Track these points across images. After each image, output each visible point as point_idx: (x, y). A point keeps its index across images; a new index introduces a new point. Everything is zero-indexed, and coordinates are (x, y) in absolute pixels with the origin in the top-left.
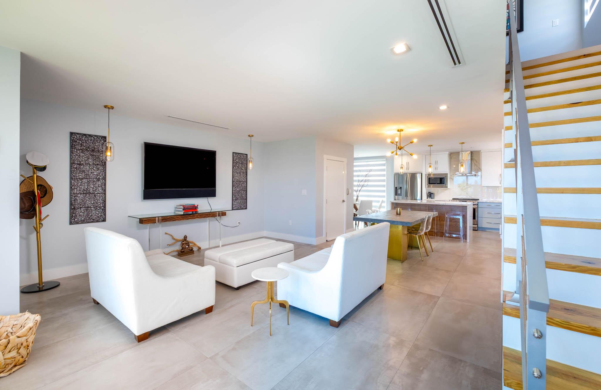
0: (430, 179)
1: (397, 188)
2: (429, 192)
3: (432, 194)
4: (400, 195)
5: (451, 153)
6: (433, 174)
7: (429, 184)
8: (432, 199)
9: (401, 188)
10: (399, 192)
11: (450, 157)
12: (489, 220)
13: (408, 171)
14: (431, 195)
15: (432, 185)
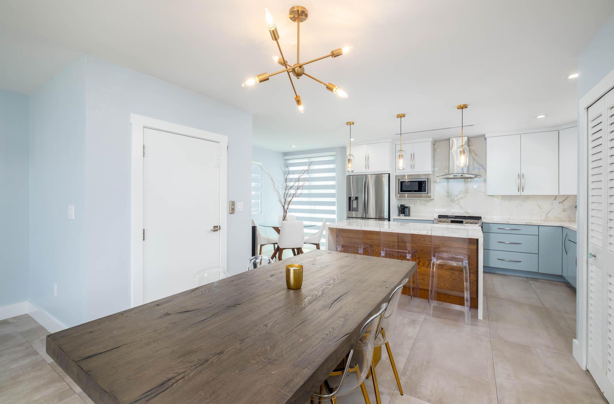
0: (403, 183)
1: (352, 199)
2: (401, 205)
3: (407, 207)
4: (356, 210)
5: (435, 142)
6: (408, 175)
7: (401, 192)
8: (407, 216)
9: (357, 198)
10: (354, 205)
11: (434, 147)
12: (501, 255)
13: (369, 171)
14: (405, 209)
15: (406, 194)
